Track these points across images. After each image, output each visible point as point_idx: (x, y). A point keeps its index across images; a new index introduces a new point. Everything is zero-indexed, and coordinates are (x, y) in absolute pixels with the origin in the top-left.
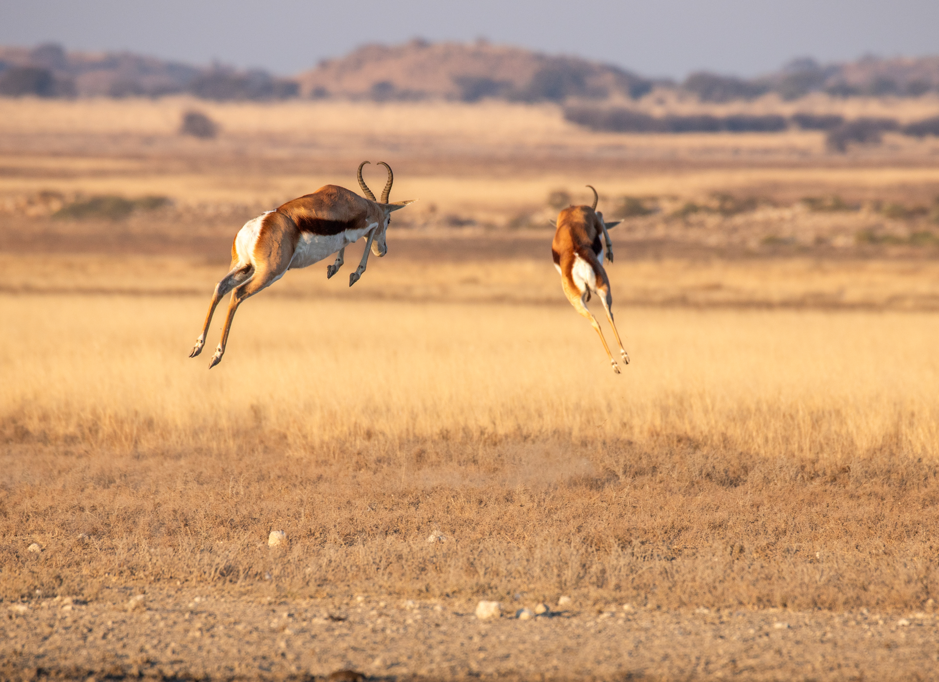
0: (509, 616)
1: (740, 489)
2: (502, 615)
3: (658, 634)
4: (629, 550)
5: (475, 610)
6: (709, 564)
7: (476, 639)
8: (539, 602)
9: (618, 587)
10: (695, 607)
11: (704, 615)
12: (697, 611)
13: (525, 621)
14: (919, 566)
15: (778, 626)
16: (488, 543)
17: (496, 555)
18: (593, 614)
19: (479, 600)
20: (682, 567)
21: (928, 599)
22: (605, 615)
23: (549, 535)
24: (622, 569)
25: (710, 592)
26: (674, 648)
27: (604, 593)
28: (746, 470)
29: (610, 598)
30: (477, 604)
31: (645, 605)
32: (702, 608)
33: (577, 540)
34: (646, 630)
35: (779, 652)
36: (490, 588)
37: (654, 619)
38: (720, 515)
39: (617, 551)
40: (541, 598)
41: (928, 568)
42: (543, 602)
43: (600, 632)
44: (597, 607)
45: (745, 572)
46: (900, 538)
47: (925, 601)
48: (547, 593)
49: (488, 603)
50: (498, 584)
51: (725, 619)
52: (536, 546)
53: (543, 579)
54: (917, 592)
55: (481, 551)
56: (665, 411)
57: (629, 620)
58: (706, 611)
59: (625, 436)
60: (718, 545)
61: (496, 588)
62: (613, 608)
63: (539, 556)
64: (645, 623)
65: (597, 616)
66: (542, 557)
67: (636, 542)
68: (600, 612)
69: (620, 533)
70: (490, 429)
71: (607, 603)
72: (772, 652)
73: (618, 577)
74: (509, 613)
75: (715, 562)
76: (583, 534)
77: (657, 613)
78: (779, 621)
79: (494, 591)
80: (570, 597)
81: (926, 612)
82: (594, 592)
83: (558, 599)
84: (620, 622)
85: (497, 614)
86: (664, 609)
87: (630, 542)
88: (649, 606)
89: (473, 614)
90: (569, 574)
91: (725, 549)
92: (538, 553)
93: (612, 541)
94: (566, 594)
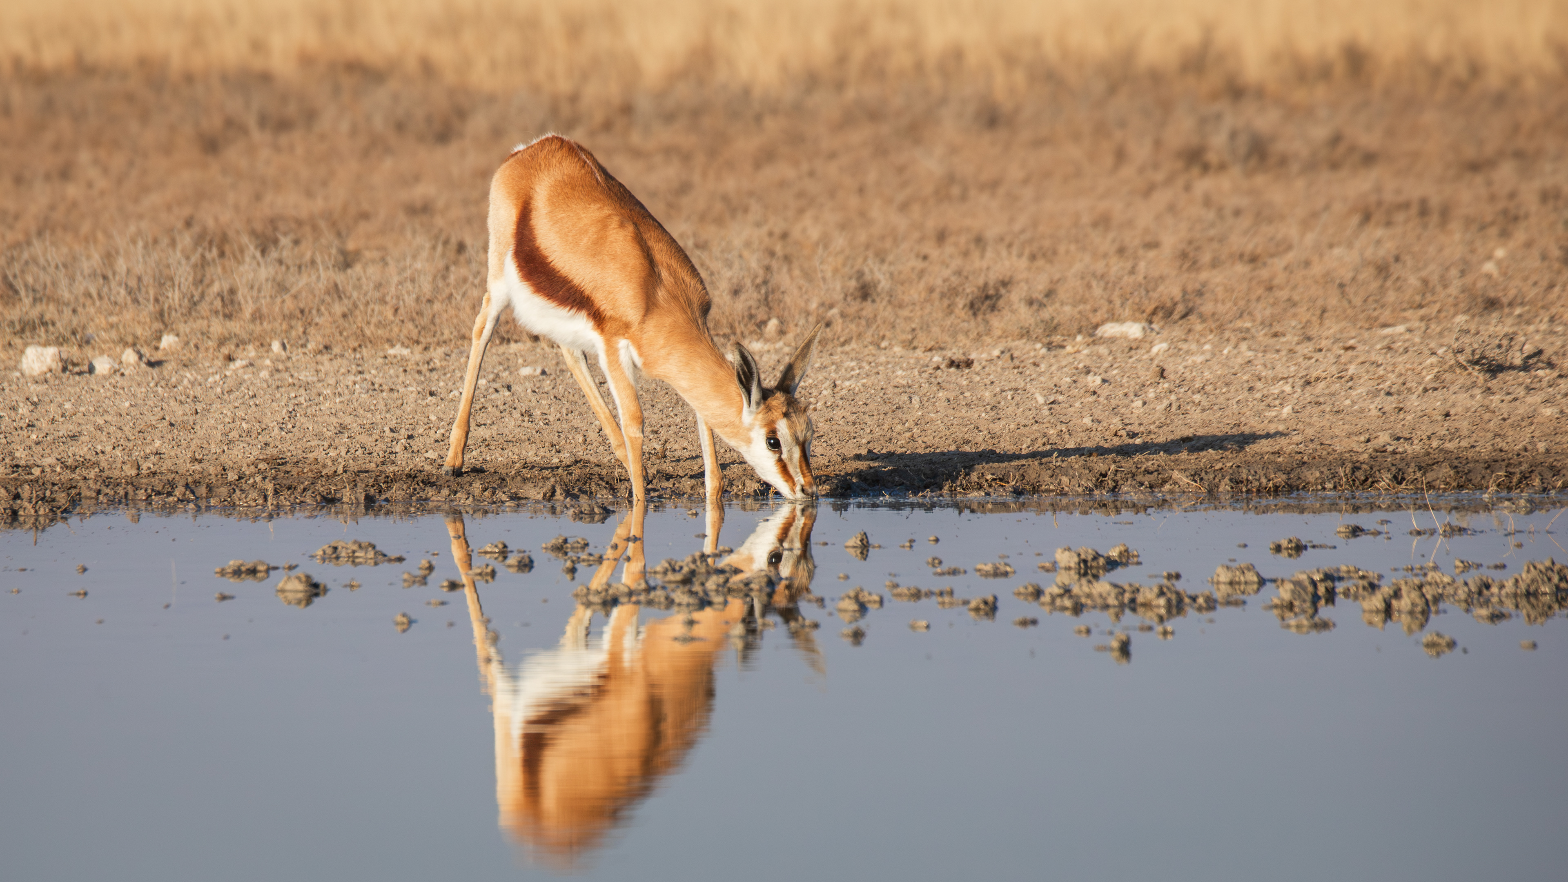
0: (77, 369)
1: (454, 148)
2: (64, 369)
3: (327, 391)
4: (274, 254)
5: (18, 362)
6: (408, 273)
7: (23, 410)
8: (126, 344)
9: (258, 316)
10: (387, 346)
11: (403, 358)
12: (391, 352)
13: (105, 377)
14: (754, 264)
15: (526, 371)
16: (37, 247)
17: (52, 269)
18: (218, 363)
19: (26, 345)
20: (364, 280)
21: (769, 319)
22: (238, 363)
23: (139, 233)
24: (264, 287)
25: (413, 320)
26: (354, 414)
27: (234, 326)
28: (462, 114)
29: (244, 336)
30: (22, 352)
31: (304, 346)
32: (398, 346)
33: (186, 240)
34: (307, 386)
35: (528, 414)
36: (44, 324)
37: (320, 367)
38: (422, 191)
39: (254, 257)
40: (130, 339)
41: (768, 269)
42: (134, 345)
43: (230, 391)
44: (225, 350)
45: (468, 285)
46: (719, 221)
47: (764, 323)
48: (139, 332)
49: (40, 349)
50: (56, 317)
51: (437, 363)
52: (117, 253)
53: (131, 306)
54: (750, 308)
55: (27, 263)
56: (323, 22)
57: (278, 370)
58: (406, 352)
59: (258, 63)
60: (422, 240)
61: (53, 324)
62: (251, 351)
63: (124, 268)
64: (305, 376)
65: (226, 366)
66: (129, 271)
67: (285, 241)
68: (230, 359)
69: (258, 226)
70: (29, 57)
71: (241, 343)
72: (516, 414)
73: (256, 300)
74: (75, 365)
75: (416, 270)
76: (196, 229)
77: (325, 358)
78: (526, 364)
79: (51, 328)
80: (178, 335)
81: (767, 341)
82: (217, 327)
83: (159, 339)
84: (264, 374)
85: (57, 366)
86: (336, 350)
87: (276, 242)
88: (310, 346)
89: (15, 368)
90: (174, 297)
91: (434, 248)
92: (121, 265)
93: (245, 239)
94: (172, 330)
